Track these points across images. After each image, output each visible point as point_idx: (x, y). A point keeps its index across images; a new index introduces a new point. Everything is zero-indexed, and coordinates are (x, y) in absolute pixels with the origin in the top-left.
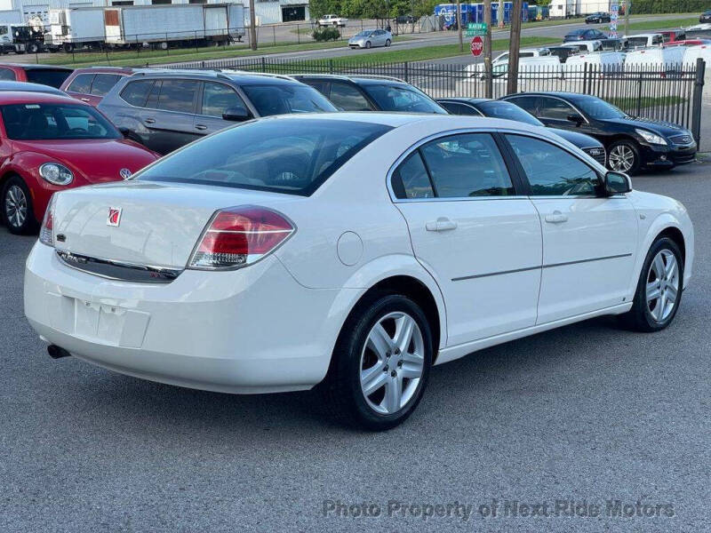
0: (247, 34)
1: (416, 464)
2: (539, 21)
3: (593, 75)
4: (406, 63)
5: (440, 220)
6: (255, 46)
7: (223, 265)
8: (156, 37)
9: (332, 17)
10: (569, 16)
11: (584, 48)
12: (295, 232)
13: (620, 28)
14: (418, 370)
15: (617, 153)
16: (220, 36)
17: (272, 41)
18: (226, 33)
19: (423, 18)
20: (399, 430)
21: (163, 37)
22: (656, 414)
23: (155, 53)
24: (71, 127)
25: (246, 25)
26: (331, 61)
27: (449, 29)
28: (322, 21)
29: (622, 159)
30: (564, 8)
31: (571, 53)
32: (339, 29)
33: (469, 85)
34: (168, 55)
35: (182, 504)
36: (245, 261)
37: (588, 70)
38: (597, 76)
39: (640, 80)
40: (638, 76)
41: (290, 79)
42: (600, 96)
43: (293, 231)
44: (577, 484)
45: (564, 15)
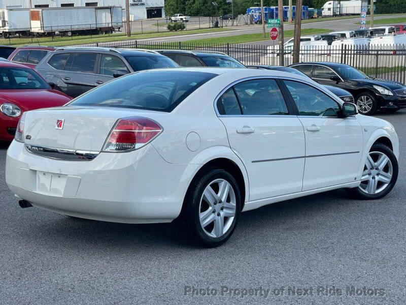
0: (124, 26)
1: (232, 262)
2: (315, 18)
3: (347, 51)
4: (228, 44)
5: (245, 127)
6: (129, 34)
7: (123, 149)
8: (64, 29)
9: (179, 16)
10: (335, 15)
11: (343, 36)
12: (162, 131)
13: (368, 23)
14: (233, 212)
15: (362, 100)
16: (106, 28)
17: (140, 31)
18: (110, 25)
19: (239, 16)
20: (223, 247)
21: (69, 28)
22: (371, 239)
23: (64, 38)
24: (18, 82)
25: (123, 20)
26: (180, 42)
27: (256, 23)
28: (173, 18)
29: (365, 104)
30: (332, 9)
31: (335, 38)
32: (185, 23)
33: (268, 58)
34: (72, 40)
35: (102, 281)
36: (134, 147)
37: (344, 49)
38: (350, 52)
39: (377, 55)
40: (376, 52)
41: (155, 52)
42: (352, 65)
43: (161, 131)
44: (322, 272)
45: (332, 14)
